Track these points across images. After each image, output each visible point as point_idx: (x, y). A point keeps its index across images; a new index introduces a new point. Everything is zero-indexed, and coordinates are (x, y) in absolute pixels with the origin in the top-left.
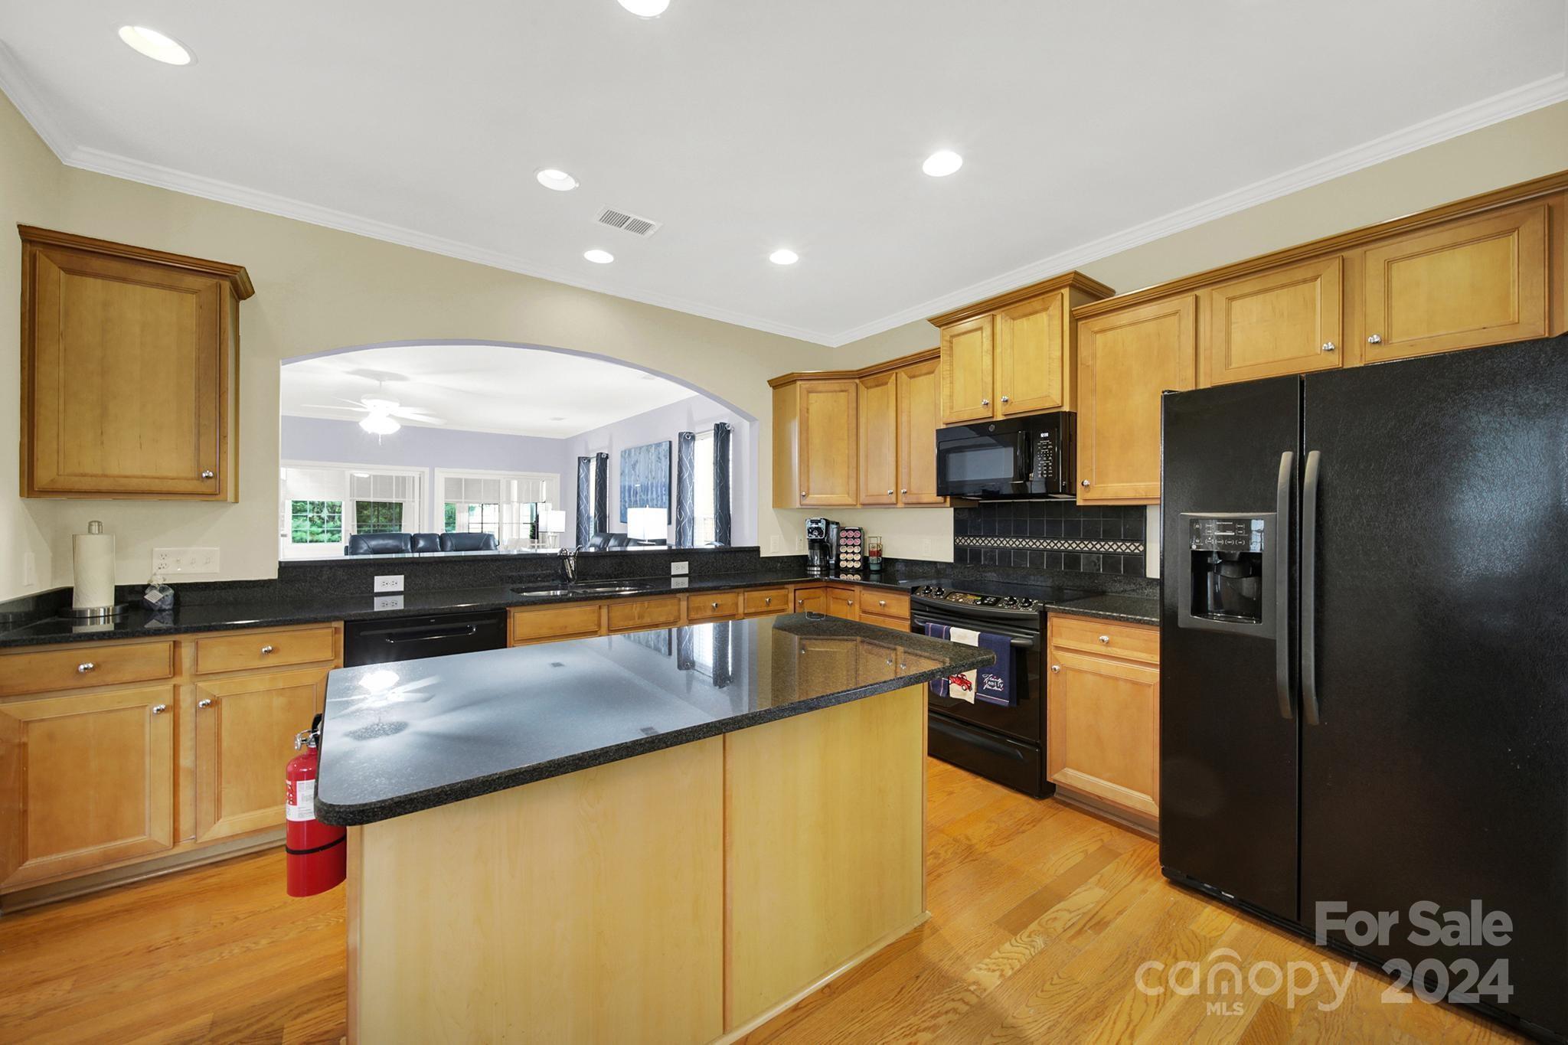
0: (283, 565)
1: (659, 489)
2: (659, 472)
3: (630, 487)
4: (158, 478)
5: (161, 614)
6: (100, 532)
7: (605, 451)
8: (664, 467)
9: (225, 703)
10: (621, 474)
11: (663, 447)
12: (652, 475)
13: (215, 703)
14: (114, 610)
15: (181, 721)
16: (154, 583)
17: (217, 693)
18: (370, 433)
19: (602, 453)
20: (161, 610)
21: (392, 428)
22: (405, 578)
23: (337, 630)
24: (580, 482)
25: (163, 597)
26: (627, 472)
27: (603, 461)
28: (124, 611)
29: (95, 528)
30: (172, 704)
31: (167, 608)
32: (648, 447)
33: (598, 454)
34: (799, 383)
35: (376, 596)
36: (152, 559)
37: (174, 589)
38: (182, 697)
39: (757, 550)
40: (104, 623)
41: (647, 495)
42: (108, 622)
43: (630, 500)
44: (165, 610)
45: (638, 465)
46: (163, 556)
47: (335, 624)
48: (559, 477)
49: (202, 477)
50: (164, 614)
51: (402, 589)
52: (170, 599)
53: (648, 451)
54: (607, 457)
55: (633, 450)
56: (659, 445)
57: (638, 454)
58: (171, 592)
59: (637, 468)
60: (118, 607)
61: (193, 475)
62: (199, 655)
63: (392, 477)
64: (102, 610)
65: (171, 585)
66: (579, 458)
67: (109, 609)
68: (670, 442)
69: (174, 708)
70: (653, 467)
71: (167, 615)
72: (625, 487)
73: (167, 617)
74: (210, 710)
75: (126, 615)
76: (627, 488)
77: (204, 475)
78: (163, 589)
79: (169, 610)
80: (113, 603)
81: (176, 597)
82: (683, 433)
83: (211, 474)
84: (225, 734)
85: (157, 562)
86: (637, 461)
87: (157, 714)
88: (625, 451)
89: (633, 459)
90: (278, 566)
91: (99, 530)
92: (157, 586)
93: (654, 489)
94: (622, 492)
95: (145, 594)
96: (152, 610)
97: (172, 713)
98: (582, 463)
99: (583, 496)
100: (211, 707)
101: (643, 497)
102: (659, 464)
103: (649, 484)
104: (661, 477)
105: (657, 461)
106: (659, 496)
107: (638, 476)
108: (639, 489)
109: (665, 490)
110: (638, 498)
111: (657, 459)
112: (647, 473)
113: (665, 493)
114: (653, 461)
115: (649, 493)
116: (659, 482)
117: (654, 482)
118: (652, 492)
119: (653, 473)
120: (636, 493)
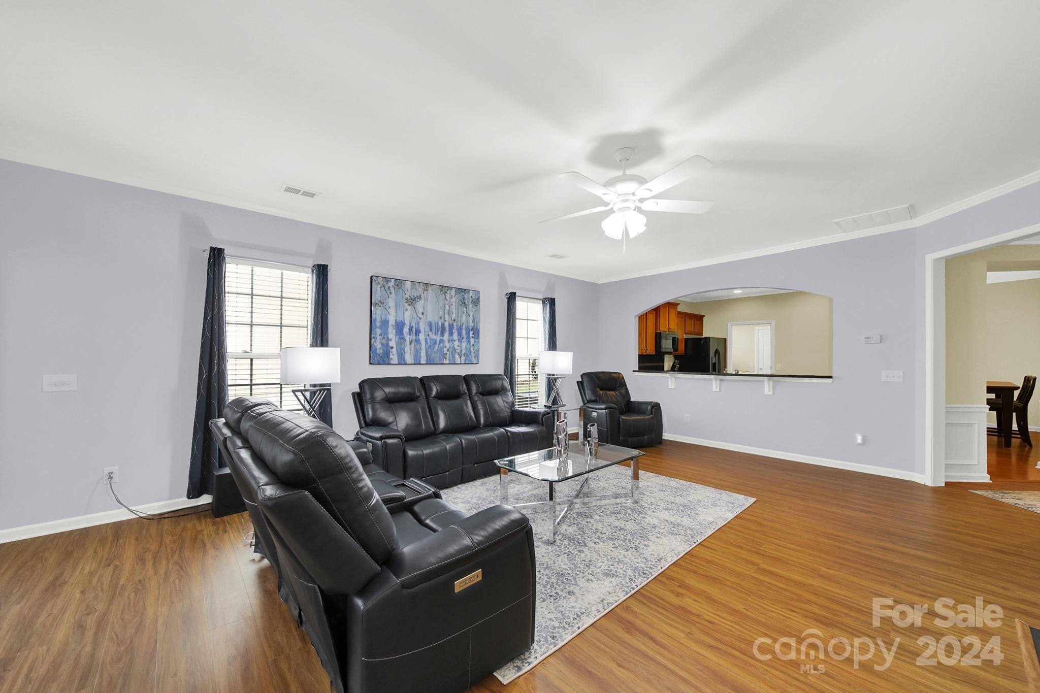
1: (463, 332)
2: (464, 316)
3: (403, 326)
8: (471, 313)
11: (471, 294)
12: (450, 317)
26: (391, 303)
27: (321, 272)
32: (443, 289)
41: (442, 335)
43: (402, 339)
45: (420, 303)
53: (443, 292)
56: (463, 290)
57: (420, 290)
59: (419, 306)
70: (454, 310)
72: (388, 322)
76: (392, 322)
86: (419, 297)
88: (386, 279)
89: (409, 294)
93: (454, 331)
101: (433, 336)
102: (465, 309)
103: (446, 324)
104: (467, 321)
105: (461, 305)
106: (463, 338)
107: (423, 314)
108: (423, 327)
109: (471, 333)
110: (422, 337)
111: (461, 303)
112: (441, 313)
113: (473, 336)
114: (454, 304)
115: (447, 334)
116: (464, 325)
117: (455, 324)
118: (451, 334)
119: (454, 316)
120: (418, 332)
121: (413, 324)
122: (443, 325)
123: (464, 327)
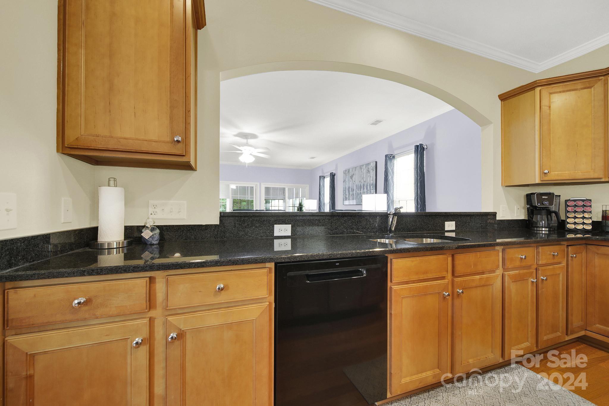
0: (222, 214)
1: (369, 187)
2: (369, 178)
3: (349, 188)
4: (146, 141)
5: (151, 247)
6: (116, 186)
7: (334, 172)
8: (372, 175)
9: (188, 336)
10: (344, 182)
11: (371, 165)
12: (363, 180)
13: (181, 336)
14: (123, 243)
15: (156, 352)
16: (148, 225)
17: (183, 327)
18: (243, 162)
19: (333, 173)
20: (152, 245)
21: (251, 160)
22: (292, 227)
23: (270, 269)
24: (321, 187)
25: (153, 235)
26: (347, 180)
27: (333, 176)
28: (129, 244)
29: (112, 183)
30: (148, 336)
31: (155, 242)
32: (361, 167)
33: (331, 173)
34: (538, 89)
35: (275, 239)
36: (148, 208)
37: (160, 230)
38: (156, 329)
39: (494, 214)
40: (117, 253)
41: (361, 190)
42: (119, 253)
43: (349, 194)
44: (153, 245)
45: (354, 177)
46: (155, 206)
47: (268, 265)
48: (308, 186)
49: (174, 140)
50: (153, 247)
51: (290, 234)
52: (157, 237)
53: (361, 168)
54: (335, 175)
55: (351, 169)
56: (368, 164)
57: (354, 171)
58: (158, 231)
59: (353, 178)
60: (126, 241)
61: (168, 139)
62: (169, 292)
63: (246, 187)
64: (115, 243)
65: (158, 227)
66: (320, 177)
67: (119, 243)
68: (376, 162)
69: (149, 341)
70: (365, 176)
71: (155, 248)
72: (346, 188)
73: (155, 249)
74: (177, 343)
75: (130, 247)
76: (347, 188)
77: (176, 139)
78: (152, 229)
79: (156, 244)
80: (123, 239)
81: (161, 234)
82: (388, 155)
83: (180, 139)
84: (188, 365)
85: (151, 210)
86: (354, 174)
87: (136, 348)
88: (346, 171)
89: (351, 174)
90: (219, 216)
91: (114, 184)
92: (149, 227)
93: (365, 187)
94: (344, 190)
95: (142, 233)
96: (146, 244)
97: (148, 346)
98: (321, 178)
99: (322, 194)
100: (178, 340)
101: (358, 191)
102: (369, 174)
103: (362, 185)
104: (370, 181)
105: (367, 173)
106: (368, 190)
107: (355, 181)
108: (355, 188)
109: (372, 187)
110: (354, 192)
111: (367, 172)
112: (360, 180)
113: (372, 188)
114: (365, 173)
115: (362, 189)
116: (369, 183)
117: (365, 184)
118: (364, 189)
119: (365, 179)
120: (353, 190)
121: (352, 187)
122: (361, 185)
123: (369, 185)
